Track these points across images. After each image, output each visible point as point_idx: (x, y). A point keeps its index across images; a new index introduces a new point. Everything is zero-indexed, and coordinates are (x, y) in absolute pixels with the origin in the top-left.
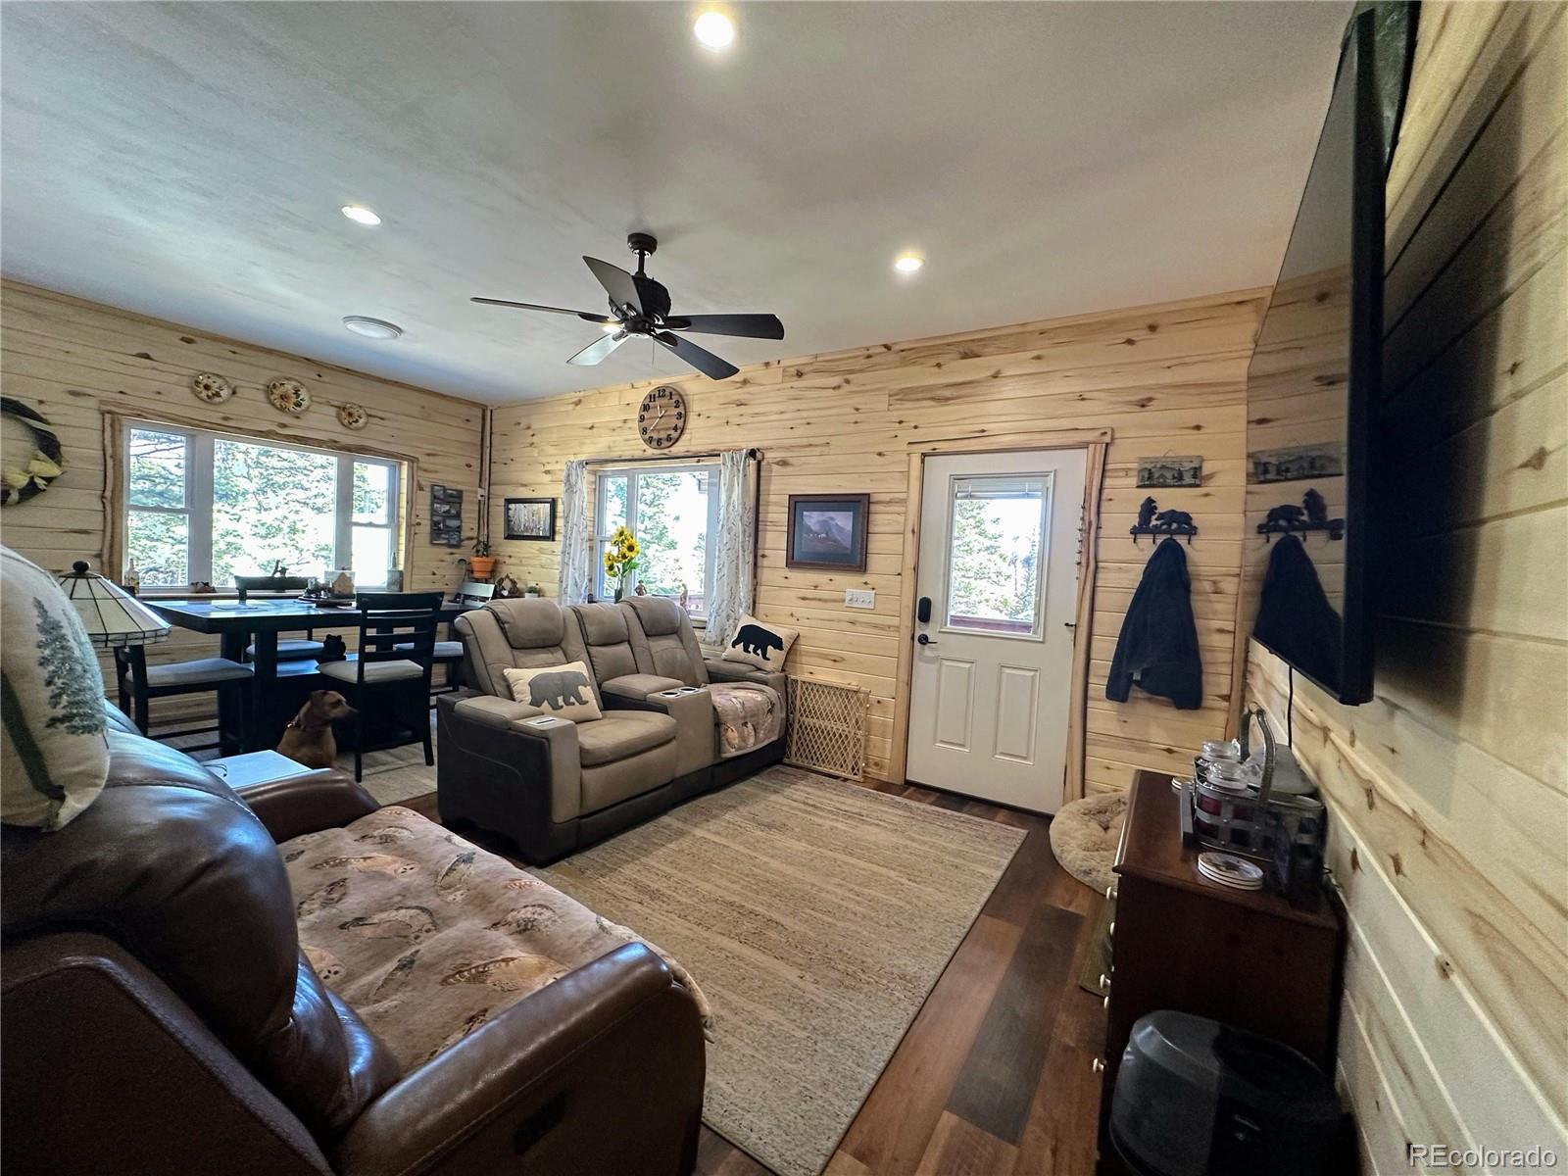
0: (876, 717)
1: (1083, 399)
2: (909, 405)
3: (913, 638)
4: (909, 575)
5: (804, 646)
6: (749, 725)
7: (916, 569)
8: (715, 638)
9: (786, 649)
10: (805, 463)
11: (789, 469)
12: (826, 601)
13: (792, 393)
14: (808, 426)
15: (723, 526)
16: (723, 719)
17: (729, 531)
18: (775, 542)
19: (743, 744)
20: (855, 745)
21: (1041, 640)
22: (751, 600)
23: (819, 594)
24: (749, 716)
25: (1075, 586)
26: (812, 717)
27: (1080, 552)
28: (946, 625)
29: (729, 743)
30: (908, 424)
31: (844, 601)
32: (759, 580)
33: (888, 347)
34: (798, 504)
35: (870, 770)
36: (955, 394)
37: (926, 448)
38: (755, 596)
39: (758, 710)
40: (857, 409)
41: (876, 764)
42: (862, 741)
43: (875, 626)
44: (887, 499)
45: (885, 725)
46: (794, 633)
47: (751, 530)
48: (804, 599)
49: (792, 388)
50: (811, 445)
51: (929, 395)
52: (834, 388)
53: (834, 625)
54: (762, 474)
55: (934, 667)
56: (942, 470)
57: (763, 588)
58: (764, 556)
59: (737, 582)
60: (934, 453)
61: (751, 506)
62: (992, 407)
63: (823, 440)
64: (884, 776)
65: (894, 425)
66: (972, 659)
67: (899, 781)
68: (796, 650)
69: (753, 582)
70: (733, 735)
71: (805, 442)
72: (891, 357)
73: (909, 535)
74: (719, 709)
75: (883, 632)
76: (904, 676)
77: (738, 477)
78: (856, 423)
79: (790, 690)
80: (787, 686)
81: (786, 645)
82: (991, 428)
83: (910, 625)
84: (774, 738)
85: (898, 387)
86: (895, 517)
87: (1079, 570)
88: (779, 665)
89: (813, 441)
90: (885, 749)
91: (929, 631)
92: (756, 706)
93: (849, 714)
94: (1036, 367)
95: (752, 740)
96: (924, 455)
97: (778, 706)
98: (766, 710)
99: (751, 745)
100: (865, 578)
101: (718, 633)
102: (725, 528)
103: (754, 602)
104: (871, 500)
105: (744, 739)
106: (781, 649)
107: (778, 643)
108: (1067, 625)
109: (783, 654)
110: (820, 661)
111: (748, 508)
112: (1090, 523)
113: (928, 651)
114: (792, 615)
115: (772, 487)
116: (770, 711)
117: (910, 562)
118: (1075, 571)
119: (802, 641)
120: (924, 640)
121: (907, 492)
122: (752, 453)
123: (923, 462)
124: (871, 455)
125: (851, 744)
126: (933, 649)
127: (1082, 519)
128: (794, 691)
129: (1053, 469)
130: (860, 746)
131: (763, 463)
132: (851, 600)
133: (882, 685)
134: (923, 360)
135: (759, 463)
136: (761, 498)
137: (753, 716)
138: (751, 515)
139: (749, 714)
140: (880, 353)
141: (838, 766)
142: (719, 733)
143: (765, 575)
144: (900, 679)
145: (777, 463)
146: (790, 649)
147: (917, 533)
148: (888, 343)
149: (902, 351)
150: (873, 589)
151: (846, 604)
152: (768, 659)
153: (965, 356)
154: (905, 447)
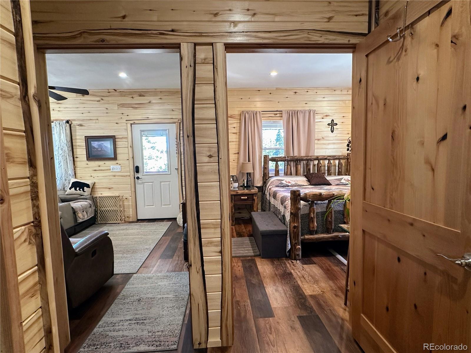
0: (126, 203)
1: (173, 111)
2: (125, 109)
3: (134, 178)
4: (131, 160)
5: (97, 186)
6: (85, 212)
7: (133, 158)
8: (61, 188)
9: (91, 188)
10: (89, 126)
11: (83, 128)
12: (103, 170)
13: (81, 101)
14: (89, 113)
15: (59, 148)
16: (76, 210)
17: (62, 149)
18: (81, 152)
19: (84, 218)
20: (120, 213)
21: (170, 174)
22: (74, 173)
23: (100, 168)
24: (84, 209)
25: (176, 159)
26: (104, 207)
27: (177, 150)
28: (144, 173)
29: (79, 218)
30: (125, 114)
31: (110, 170)
32: (76, 166)
33: (115, 90)
34: (89, 139)
35: (125, 219)
36: (139, 107)
37: (132, 122)
38: (75, 172)
39: (87, 207)
40: (107, 109)
41: (128, 217)
42: (123, 211)
43: (122, 176)
44: (121, 137)
45: (129, 205)
46: (93, 182)
47: (70, 149)
48: (95, 170)
49: (80, 99)
50: (91, 120)
51: (130, 106)
52: (97, 101)
53: (108, 177)
54: (72, 129)
55: (142, 185)
56: (137, 129)
57: (78, 168)
58: (77, 157)
59: (67, 167)
60: (134, 124)
61: (69, 140)
62: (150, 111)
63: (96, 118)
64: (131, 220)
65: (120, 114)
66: (152, 181)
67: (136, 220)
68: (94, 187)
69: (74, 167)
70: (80, 215)
71: (88, 118)
72: (116, 93)
73: (130, 148)
74: (74, 208)
75: (125, 178)
76: (133, 189)
77: (63, 130)
78: (107, 113)
79: (95, 200)
80: (94, 200)
81: (91, 186)
82: (150, 117)
83: (133, 174)
84: (93, 215)
85: (120, 103)
86: (125, 143)
87: (177, 155)
88: (89, 193)
89: (91, 118)
90: (130, 212)
91: (139, 175)
92: (86, 206)
93: (117, 204)
94: (160, 101)
95: (86, 216)
96: (131, 124)
97: (92, 205)
98: (89, 207)
99: (86, 218)
100: (117, 162)
101: (62, 186)
102: (60, 148)
103: (75, 174)
104: (116, 138)
105: (84, 216)
106: (89, 188)
107: (88, 186)
108: (176, 169)
109: (90, 189)
110: (104, 190)
111: (68, 141)
112: (178, 143)
113: (139, 181)
114: (91, 176)
115: (77, 134)
116: (90, 207)
117: (131, 156)
118: (176, 155)
119: (96, 184)
120: (138, 178)
121: (127, 135)
122: (67, 122)
123: (131, 126)
124: (114, 123)
125: (119, 213)
126: (141, 180)
127: (176, 142)
128: (96, 201)
129: (167, 129)
130: (122, 213)
131: (72, 125)
132: (113, 169)
133: (127, 193)
134: (127, 95)
135: (70, 125)
136: (73, 137)
137: (85, 209)
138: (70, 143)
139: (84, 208)
140: (113, 92)
141: (115, 220)
142: (75, 215)
143: (78, 164)
144: (132, 190)
145: (78, 125)
146: (92, 188)
147: (132, 147)
148: (115, 89)
149: (120, 92)
150: (120, 165)
151: (111, 170)
152: (85, 192)
153: (140, 96)
154: (125, 121)
